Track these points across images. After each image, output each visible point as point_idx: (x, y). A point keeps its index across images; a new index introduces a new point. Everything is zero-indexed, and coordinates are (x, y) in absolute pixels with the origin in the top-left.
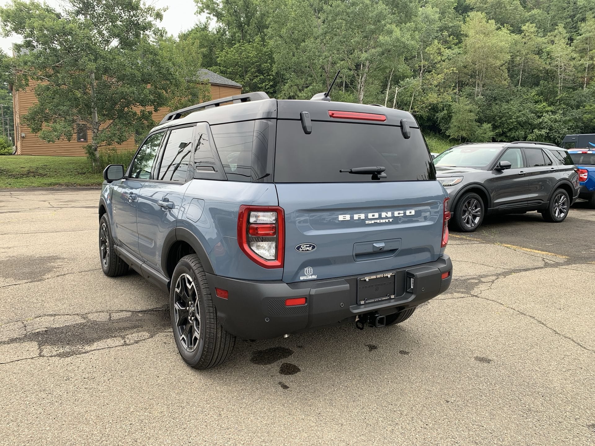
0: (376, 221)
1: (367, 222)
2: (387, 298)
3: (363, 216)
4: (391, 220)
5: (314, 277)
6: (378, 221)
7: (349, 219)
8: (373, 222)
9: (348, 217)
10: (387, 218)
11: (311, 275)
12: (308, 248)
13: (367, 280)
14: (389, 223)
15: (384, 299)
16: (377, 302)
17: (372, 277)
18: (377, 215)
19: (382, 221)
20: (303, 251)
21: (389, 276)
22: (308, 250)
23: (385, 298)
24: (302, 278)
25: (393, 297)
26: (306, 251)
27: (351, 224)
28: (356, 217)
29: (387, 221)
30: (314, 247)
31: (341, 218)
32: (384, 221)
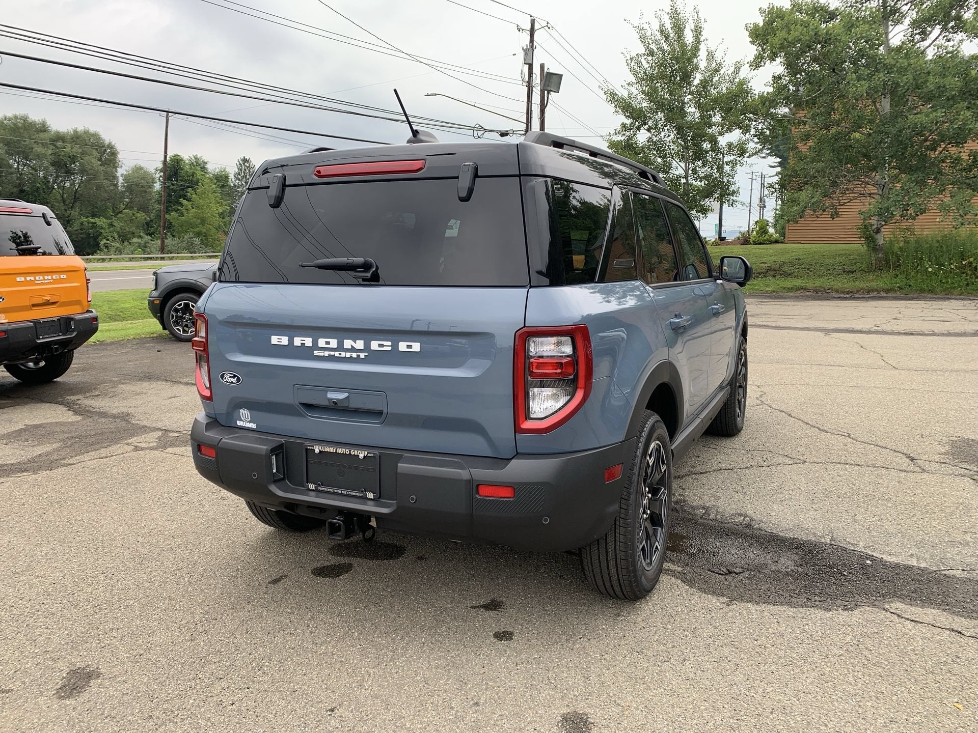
0: (332, 353)
1: (316, 353)
2: (358, 494)
3: (308, 342)
4: (362, 355)
5: (253, 426)
6: (337, 354)
7: (287, 343)
8: (327, 354)
9: (285, 341)
10: (353, 349)
11: (250, 422)
12: (232, 380)
13: (317, 451)
14: (357, 360)
15: (352, 493)
16: (338, 494)
17: (327, 449)
18: (334, 343)
19: (343, 354)
20: (227, 382)
21: (361, 456)
22: (232, 382)
23: (354, 494)
24: (239, 423)
25: (370, 495)
26: (229, 382)
27: (289, 351)
28: (297, 341)
29: (354, 355)
30: (238, 380)
31: (275, 340)
32: (348, 355)
